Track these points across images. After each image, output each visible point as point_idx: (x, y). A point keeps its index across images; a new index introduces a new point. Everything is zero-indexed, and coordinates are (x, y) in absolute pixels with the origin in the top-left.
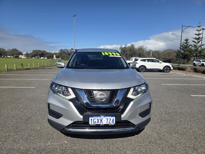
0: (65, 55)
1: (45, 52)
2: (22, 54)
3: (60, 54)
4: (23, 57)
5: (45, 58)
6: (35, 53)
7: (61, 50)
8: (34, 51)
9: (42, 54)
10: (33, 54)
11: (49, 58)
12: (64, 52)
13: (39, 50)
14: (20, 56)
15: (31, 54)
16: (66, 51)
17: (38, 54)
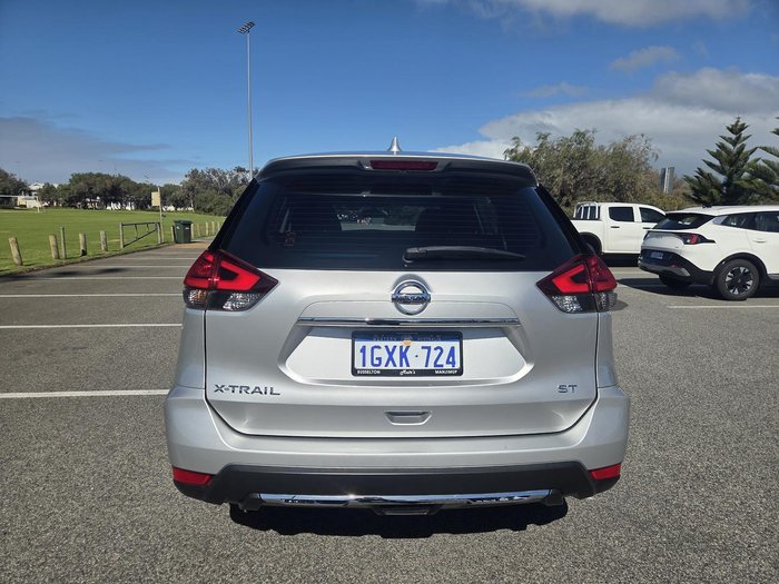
0: (209, 193)
1: (126, 180)
2: (30, 192)
3: (192, 189)
4: (33, 203)
5: (128, 208)
6: (82, 183)
7: (194, 173)
8: (77, 178)
9: (115, 191)
10: (74, 191)
11: (142, 209)
12: (208, 184)
13: (99, 175)
14: (21, 199)
15: (64, 189)
16: (216, 179)
17: (96, 190)
